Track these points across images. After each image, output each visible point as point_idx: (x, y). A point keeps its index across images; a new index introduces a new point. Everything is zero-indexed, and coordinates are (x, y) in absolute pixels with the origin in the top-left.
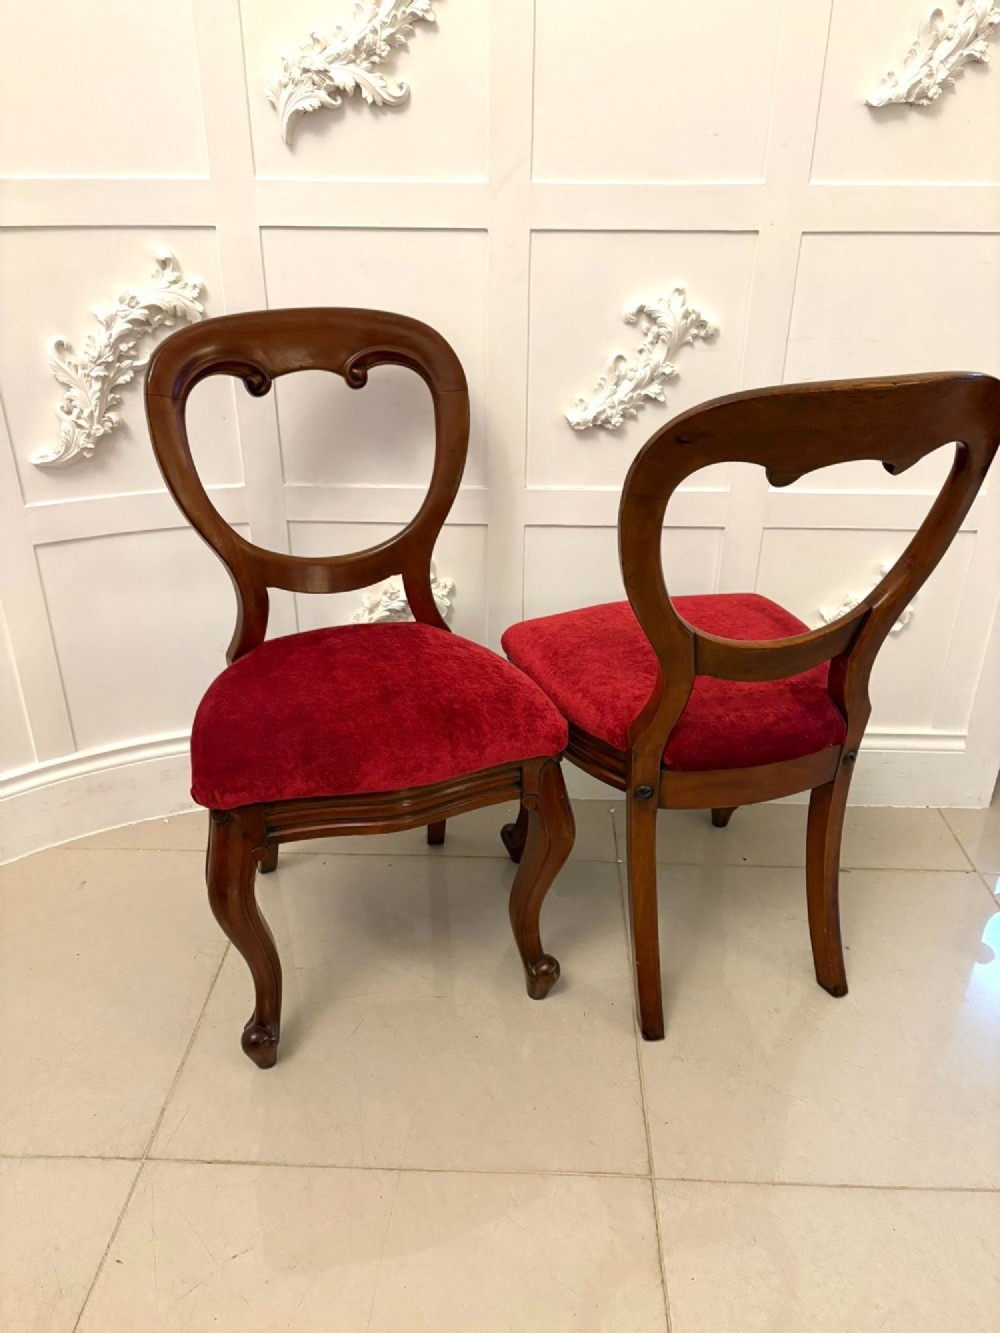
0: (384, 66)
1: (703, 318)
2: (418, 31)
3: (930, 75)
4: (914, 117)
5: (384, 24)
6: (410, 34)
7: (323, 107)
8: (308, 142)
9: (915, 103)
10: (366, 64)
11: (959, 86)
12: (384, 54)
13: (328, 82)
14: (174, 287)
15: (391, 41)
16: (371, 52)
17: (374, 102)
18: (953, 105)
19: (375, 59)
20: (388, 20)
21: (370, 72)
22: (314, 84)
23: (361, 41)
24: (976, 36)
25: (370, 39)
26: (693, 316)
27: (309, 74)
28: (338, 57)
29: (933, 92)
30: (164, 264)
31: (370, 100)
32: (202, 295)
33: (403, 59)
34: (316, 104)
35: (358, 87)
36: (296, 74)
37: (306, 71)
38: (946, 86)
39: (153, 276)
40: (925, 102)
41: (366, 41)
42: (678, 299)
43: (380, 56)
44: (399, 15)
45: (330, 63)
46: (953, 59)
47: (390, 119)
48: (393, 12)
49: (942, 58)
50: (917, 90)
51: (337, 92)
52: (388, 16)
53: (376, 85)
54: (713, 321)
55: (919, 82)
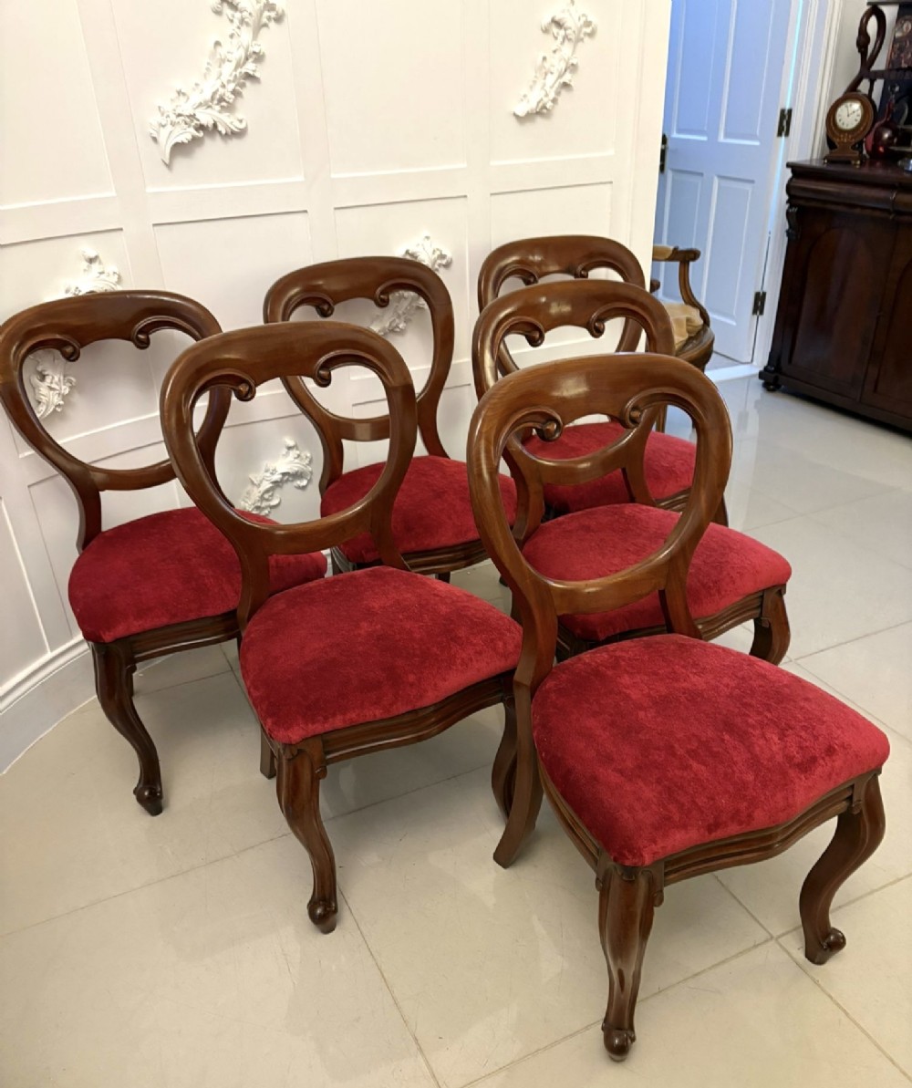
0: (229, 108)
1: (443, 253)
2: (248, 84)
3: (547, 95)
4: (539, 120)
5: (229, 81)
6: (243, 86)
7: (194, 139)
8: (181, 163)
9: (541, 112)
10: (218, 108)
11: (560, 99)
12: (231, 101)
13: (195, 122)
14: (103, 276)
15: (234, 92)
16: (221, 99)
17: (226, 134)
18: (558, 111)
19: (224, 104)
20: (232, 78)
21: (220, 112)
22: (186, 123)
23: (215, 93)
24: (565, 71)
25: (221, 91)
26: (438, 253)
27: (182, 118)
28: (200, 105)
29: (549, 105)
30: (91, 261)
31: (224, 132)
32: (120, 280)
33: (239, 103)
34: (190, 137)
35: (215, 125)
36: (173, 118)
37: (179, 115)
38: (554, 101)
39: (85, 270)
40: (545, 111)
41: (219, 93)
42: (427, 243)
43: (228, 102)
44: (238, 75)
45: (195, 109)
46: (556, 85)
47: (234, 142)
48: (234, 73)
49: (551, 84)
50: (541, 105)
51: (201, 127)
52: (231, 75)
53: (227, 121)
54: (449, 254)
55: (542, 100)
